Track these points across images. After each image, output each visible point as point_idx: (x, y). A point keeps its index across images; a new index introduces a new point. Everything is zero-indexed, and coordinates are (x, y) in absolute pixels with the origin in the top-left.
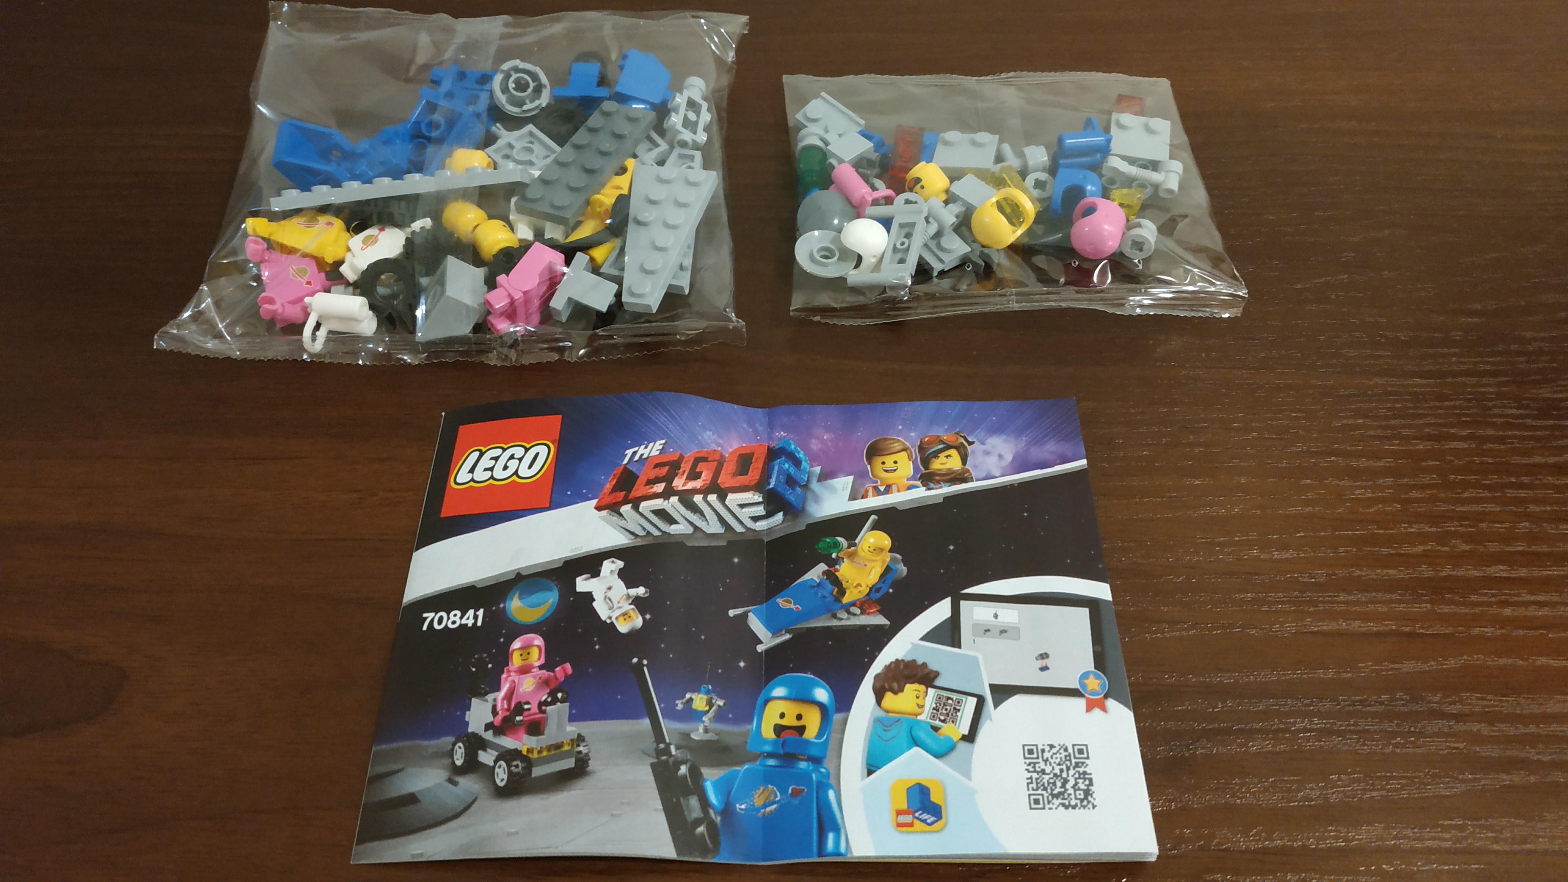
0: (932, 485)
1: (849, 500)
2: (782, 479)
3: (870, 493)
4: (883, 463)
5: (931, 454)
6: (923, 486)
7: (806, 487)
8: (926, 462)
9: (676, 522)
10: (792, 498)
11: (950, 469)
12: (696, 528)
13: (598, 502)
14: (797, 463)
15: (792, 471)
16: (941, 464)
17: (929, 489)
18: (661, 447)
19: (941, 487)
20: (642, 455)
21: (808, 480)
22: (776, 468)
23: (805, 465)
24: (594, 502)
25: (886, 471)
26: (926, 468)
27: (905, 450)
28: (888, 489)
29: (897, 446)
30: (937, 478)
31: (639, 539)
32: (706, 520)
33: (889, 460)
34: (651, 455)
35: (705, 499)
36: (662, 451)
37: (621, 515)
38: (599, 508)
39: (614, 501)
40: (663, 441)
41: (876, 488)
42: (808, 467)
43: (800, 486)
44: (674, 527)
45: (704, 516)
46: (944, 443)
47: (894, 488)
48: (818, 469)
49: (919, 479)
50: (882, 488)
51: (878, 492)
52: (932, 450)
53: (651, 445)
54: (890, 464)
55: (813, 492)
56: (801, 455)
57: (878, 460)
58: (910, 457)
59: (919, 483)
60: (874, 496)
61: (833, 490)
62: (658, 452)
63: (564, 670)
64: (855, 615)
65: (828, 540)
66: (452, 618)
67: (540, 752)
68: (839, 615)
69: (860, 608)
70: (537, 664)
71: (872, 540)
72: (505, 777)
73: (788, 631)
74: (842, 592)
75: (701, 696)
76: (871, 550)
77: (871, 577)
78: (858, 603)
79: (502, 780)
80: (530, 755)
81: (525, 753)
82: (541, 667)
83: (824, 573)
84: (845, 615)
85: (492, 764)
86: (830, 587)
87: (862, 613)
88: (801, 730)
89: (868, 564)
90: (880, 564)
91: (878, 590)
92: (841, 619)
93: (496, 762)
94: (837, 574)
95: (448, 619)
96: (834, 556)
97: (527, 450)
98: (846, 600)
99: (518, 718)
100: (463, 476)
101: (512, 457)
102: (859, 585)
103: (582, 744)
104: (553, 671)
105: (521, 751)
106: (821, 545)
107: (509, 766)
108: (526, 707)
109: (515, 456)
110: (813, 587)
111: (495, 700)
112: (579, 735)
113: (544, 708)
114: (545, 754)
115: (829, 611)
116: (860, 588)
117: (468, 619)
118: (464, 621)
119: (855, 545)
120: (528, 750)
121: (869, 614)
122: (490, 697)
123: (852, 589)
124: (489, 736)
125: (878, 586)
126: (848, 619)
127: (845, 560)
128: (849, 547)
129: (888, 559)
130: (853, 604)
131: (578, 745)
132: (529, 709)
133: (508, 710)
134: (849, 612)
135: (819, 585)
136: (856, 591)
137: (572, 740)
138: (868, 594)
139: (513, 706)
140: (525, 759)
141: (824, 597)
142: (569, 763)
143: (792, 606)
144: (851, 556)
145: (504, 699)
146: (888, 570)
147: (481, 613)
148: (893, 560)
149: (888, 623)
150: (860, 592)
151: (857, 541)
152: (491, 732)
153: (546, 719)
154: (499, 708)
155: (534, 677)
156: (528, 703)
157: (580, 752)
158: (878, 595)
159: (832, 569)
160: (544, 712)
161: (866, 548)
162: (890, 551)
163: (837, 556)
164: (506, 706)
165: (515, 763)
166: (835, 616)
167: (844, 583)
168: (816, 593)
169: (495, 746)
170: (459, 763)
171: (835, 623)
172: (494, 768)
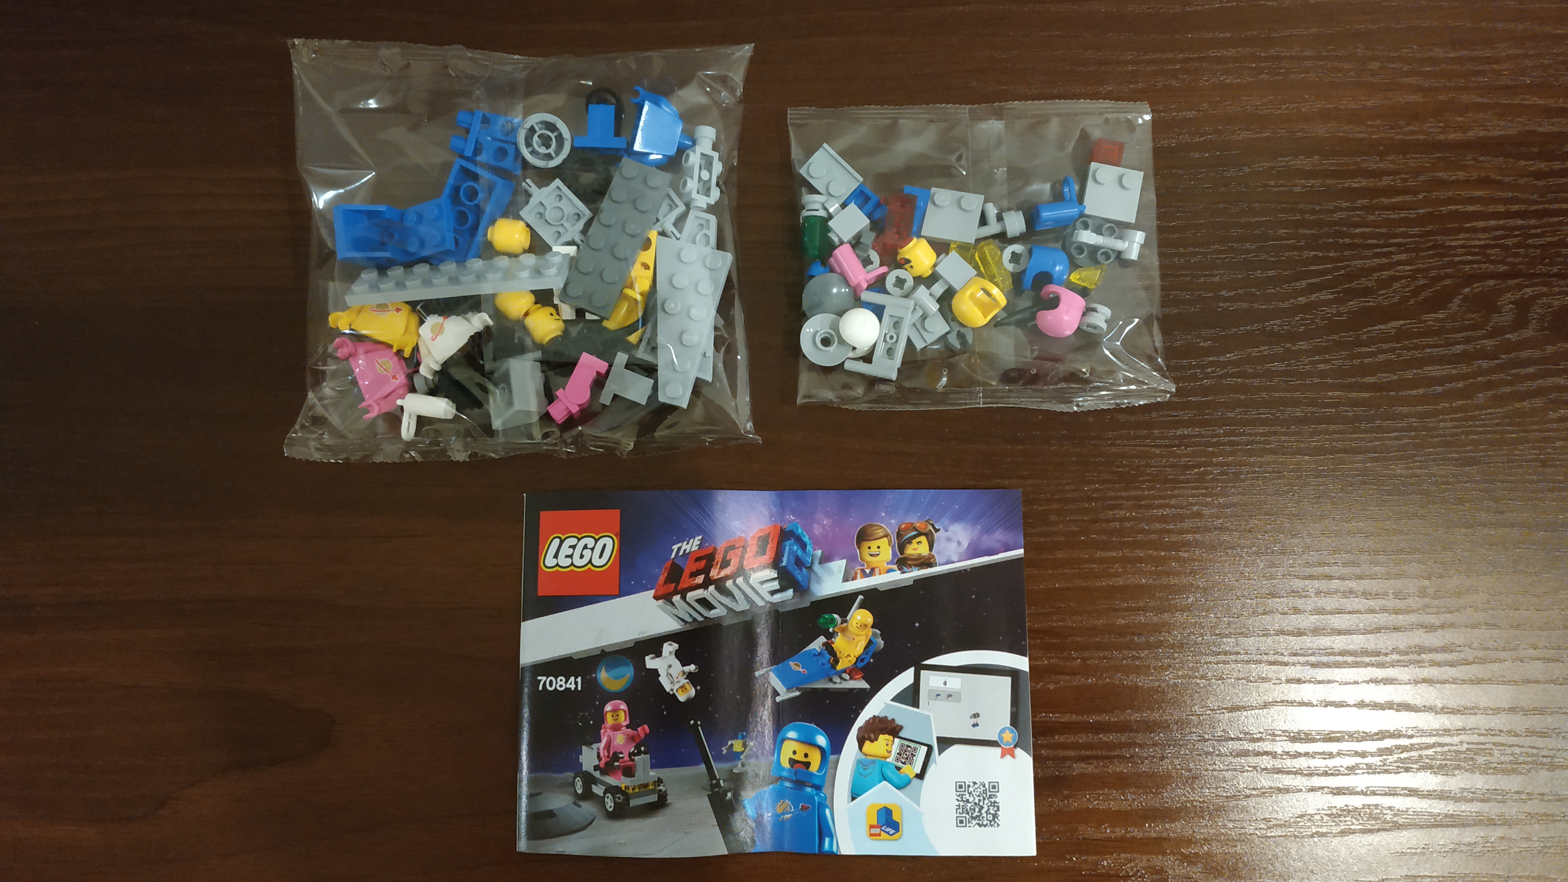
0: (905, 569)
1: (843, 582)
2: (793, 560)
3: (859, 576)
4: (869, 548)
5: (905, 540)
6: (899, 570)
7: (810, 568)
8: (902, 547)
9: (715, 608)
10: (800, 578)
11: (920, 554)
12: (730, 610)
13: (656, 591)
14: (803, 546)
15: (800, 553)
16: (914, 549)
17: (903, 573)
18: (699, 542)
19: (912, 571)
20: (685, 550)
21: (812, 562)
22: (787, 548)
23: (809, 548)
24: (652, 592)
25: (871, 555)
26: (902, 553)
27: (886, 536)
28: (872, 572)
29: (880, 532)
30: (909, 562)
31: (687, 625)
32: (736, 601)
33: (874, 544)
34: (692, 550)
35: (734, 583)
36: (700, 546)
37: (673, 604)
38: (656, 598)
39: (667, 592)
40: (700, 537)
41: (863, 571)
42: (811, 550)
43: (806, 568)
44: (713, 612)
45: (734, 598)
46: (916, 530)
47: (877, 571)
48: (819, 553)
49: (896, 563)
50: (868, 571)
51: (865, 575)
52: (906, 538)
53: (692, 540)
54: (874, 550)
55: (816, 573)
56: (806, 539)
57: (866, 545)
58: (890, 542)
59: (895, 567)
60: (861, 578)
61: (830, 572)
62: (697, 547)
63: (644, 729)
64: (845, 680)
65: (827, 616)
66: (559, 683)
67: (633, 789)
68: (834, 680)
69: (849, 674)
70: (625, 724)
71: (859, 618)
72: (612, 805)
73: (798, 689)
74: (837, 661)
75: (738, 741)
76: (858, 626)
77: (858, 649)
78: (848, 670)
79: (611, 807)
80: (627, 791)
81: (623, 789)
82: (628, 727)
83: (824, 644)
84: (838, 680)
85: (602, 795)
86: (828, 656)
87: (850, 679)
88: (807, 765)
89: (857, 638)
90: (864, 637)
91: (862, 660)
92: (835, 683)
93: (605, 793)
94: (833, 645)
95: (557, 683)
96: (831, 630)
97: (596, 541)
98: (839, 667)
99: (616, 764)
100: (550, 561)
101: (585, 547)
102: (849, 655)
103: (662, 785)
104: (637, 730)
105: (621, 788)
106: (821, 620)
107: (614, 798)
108: (621, 756)
109: (588, 546)
110: (815, 655)
111: (598, 749)
112: (659, 778)
113: (633, 757)
114: (637, 790)
115: (828, 675)
116: (849, 658)
117: (571, 684)
118: (568, 686)
119: (846, 621)
120: (625, 787)
121: (855, 679)
122: (595, 746)
123: (844, 659)
124: (597, 774)
125: (863, 657)
126: (841, 683)
127: (839, 634)
128: (842, 623)
129: (870, 634)
130: (844, 671)
131: (659, 786)
132: (623, 758)
133: (608, 757)
134: (841, 678)
135: (820, 654)
136: (846, 660)
137: (654, 782)
138: (855, 663)
139: (611, 754)
140: (624, 793)
141: (824, 664)
142: (654, 798)
143: (801, 670)
144: (844, 630)
145: (604, 749)
146: (870, 642)
147: (579, 679)
148: (874, 634)
149: (868, 687)
150: (849, 661)
151: (848, 618)
152: (598, 772)
153: (635, 766)
154: (602, 755)
155: (624, 733)
156: (621, 753)
157: (661, 790)
158: (863, 664)
159: (829, 642)
160: (633, 760)
161: (854, 625)
162: (873, 627)
163: (833, 630)
164: (606, 754)
165: (618, 796)
166: (831, 680)
167: (838, 653)
168: (818, 660)
169: (603, 783)
170: (580, 791)
171: (831, 686)
172: (604, 797)
